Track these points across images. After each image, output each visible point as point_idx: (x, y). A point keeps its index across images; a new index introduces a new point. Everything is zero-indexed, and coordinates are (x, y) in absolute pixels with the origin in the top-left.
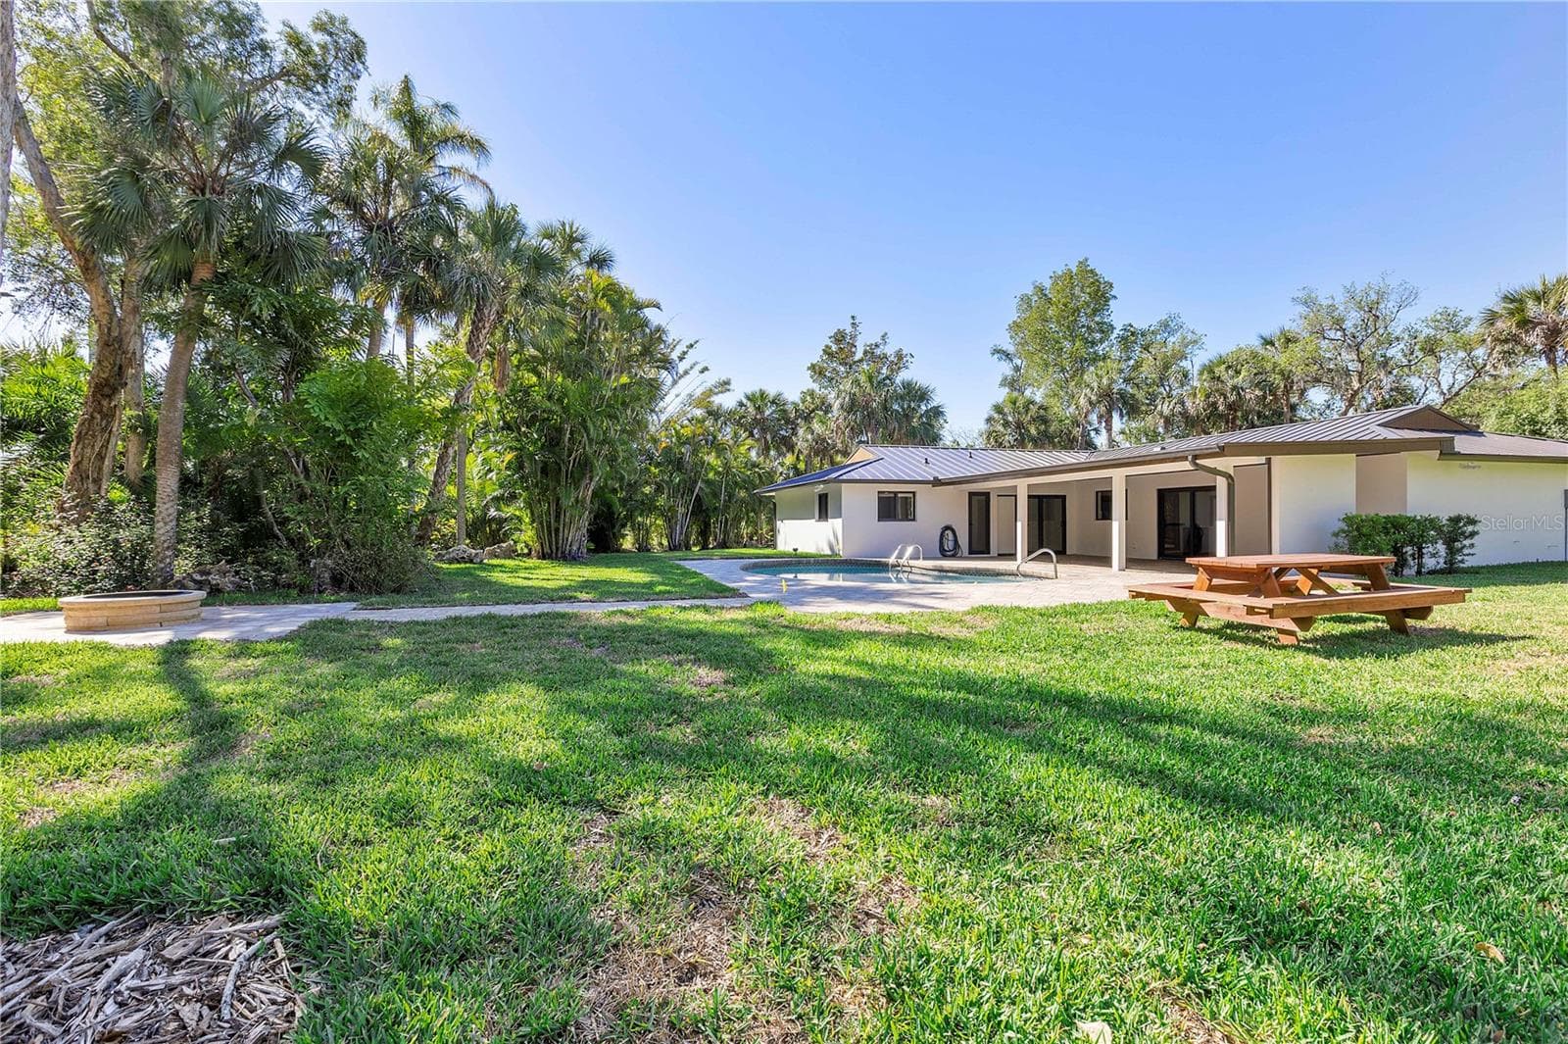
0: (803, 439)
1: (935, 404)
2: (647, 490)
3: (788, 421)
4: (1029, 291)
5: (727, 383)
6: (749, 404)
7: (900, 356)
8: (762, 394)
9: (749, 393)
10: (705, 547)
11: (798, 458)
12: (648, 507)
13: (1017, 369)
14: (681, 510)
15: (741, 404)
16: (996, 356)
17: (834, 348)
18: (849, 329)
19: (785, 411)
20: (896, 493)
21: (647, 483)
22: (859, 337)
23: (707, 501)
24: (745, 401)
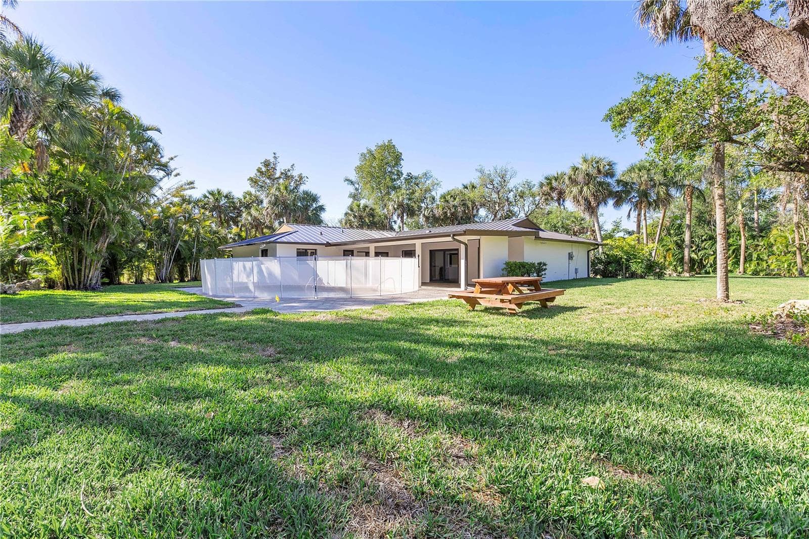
0: (245, 218)
1: (320, 204)
2: (141, 246)
3: (235, 208)
4: (365, 151)
5: (192, 183)
6: (210, 197)
7: (301, 177)
8: (219, 192)
9: (210, 190)
10: (182, 280)
11: (241, 229)
12: (142, 256)
13: (357, 189)
14: (165, 257)
15: (205, 196)
16: (346, 182)
17: (264, 169)
18: (272, 160)
19: (233, 203)
20: (306, 250)
21: (142, 241)
22: (278, 164)
23: (185, 253)
24: (208, 195)
